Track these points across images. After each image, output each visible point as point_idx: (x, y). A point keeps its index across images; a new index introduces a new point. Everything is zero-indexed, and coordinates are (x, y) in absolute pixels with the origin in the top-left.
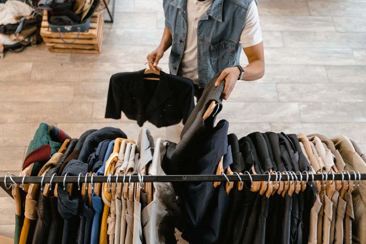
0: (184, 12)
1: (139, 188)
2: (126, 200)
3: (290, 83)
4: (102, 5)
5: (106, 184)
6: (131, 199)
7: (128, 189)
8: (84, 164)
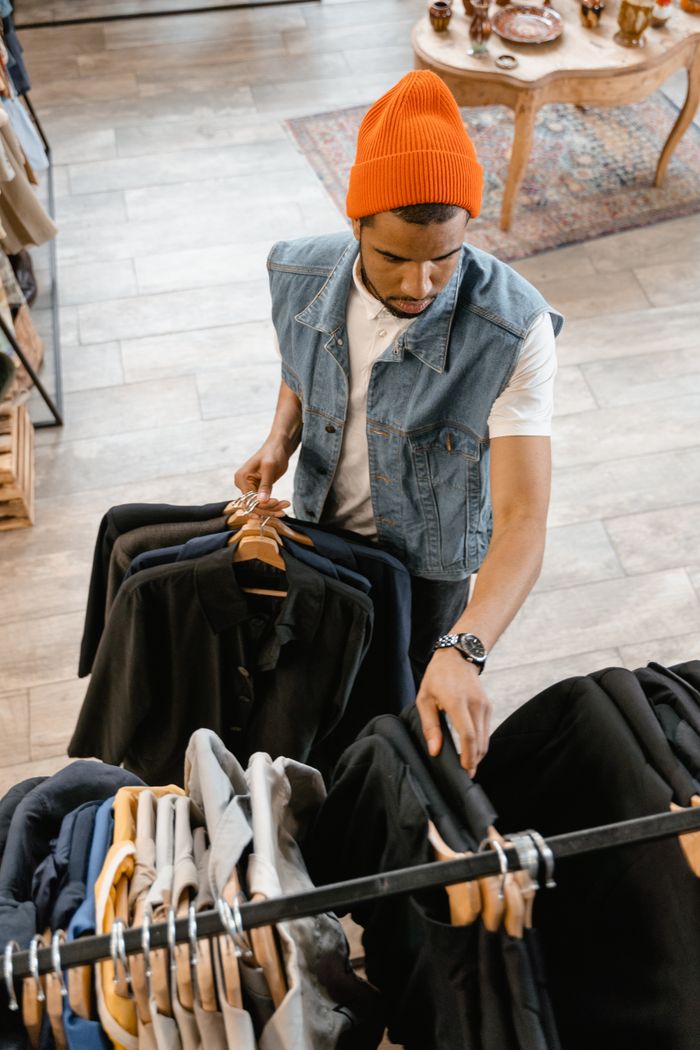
0: (340, 342)
1: (230, 952)
2: (190, 1010)
3: (645, 512)
4: (19, 379)
5: (108, 965)
6: (209, 1003)
7: (192, 967)
8: (21, 906)
